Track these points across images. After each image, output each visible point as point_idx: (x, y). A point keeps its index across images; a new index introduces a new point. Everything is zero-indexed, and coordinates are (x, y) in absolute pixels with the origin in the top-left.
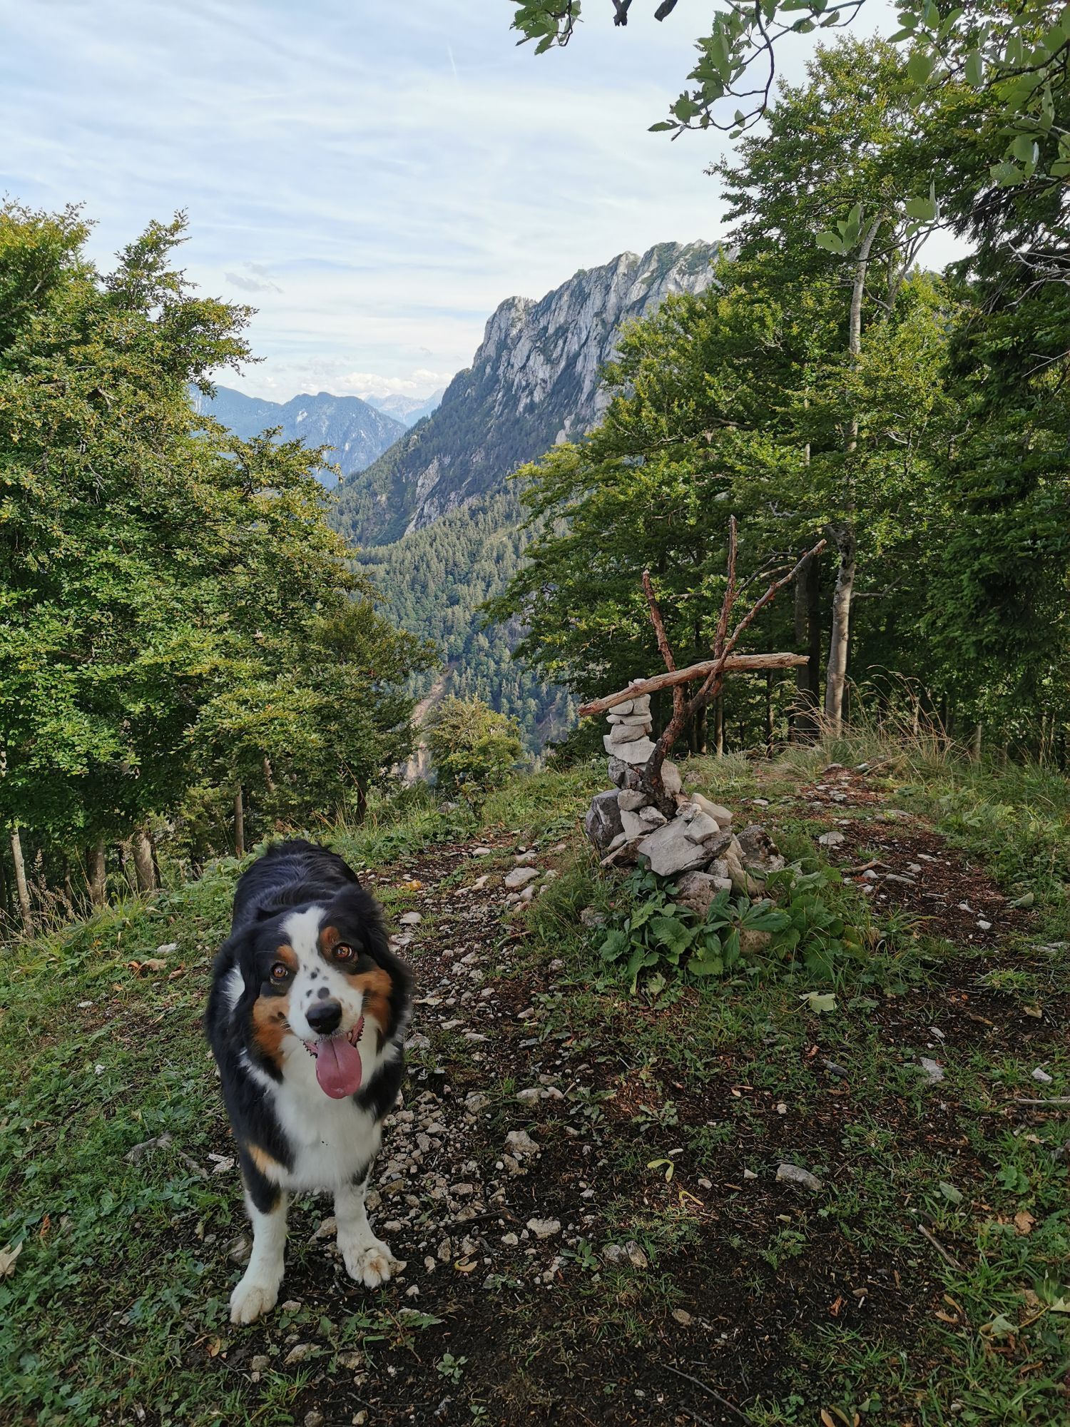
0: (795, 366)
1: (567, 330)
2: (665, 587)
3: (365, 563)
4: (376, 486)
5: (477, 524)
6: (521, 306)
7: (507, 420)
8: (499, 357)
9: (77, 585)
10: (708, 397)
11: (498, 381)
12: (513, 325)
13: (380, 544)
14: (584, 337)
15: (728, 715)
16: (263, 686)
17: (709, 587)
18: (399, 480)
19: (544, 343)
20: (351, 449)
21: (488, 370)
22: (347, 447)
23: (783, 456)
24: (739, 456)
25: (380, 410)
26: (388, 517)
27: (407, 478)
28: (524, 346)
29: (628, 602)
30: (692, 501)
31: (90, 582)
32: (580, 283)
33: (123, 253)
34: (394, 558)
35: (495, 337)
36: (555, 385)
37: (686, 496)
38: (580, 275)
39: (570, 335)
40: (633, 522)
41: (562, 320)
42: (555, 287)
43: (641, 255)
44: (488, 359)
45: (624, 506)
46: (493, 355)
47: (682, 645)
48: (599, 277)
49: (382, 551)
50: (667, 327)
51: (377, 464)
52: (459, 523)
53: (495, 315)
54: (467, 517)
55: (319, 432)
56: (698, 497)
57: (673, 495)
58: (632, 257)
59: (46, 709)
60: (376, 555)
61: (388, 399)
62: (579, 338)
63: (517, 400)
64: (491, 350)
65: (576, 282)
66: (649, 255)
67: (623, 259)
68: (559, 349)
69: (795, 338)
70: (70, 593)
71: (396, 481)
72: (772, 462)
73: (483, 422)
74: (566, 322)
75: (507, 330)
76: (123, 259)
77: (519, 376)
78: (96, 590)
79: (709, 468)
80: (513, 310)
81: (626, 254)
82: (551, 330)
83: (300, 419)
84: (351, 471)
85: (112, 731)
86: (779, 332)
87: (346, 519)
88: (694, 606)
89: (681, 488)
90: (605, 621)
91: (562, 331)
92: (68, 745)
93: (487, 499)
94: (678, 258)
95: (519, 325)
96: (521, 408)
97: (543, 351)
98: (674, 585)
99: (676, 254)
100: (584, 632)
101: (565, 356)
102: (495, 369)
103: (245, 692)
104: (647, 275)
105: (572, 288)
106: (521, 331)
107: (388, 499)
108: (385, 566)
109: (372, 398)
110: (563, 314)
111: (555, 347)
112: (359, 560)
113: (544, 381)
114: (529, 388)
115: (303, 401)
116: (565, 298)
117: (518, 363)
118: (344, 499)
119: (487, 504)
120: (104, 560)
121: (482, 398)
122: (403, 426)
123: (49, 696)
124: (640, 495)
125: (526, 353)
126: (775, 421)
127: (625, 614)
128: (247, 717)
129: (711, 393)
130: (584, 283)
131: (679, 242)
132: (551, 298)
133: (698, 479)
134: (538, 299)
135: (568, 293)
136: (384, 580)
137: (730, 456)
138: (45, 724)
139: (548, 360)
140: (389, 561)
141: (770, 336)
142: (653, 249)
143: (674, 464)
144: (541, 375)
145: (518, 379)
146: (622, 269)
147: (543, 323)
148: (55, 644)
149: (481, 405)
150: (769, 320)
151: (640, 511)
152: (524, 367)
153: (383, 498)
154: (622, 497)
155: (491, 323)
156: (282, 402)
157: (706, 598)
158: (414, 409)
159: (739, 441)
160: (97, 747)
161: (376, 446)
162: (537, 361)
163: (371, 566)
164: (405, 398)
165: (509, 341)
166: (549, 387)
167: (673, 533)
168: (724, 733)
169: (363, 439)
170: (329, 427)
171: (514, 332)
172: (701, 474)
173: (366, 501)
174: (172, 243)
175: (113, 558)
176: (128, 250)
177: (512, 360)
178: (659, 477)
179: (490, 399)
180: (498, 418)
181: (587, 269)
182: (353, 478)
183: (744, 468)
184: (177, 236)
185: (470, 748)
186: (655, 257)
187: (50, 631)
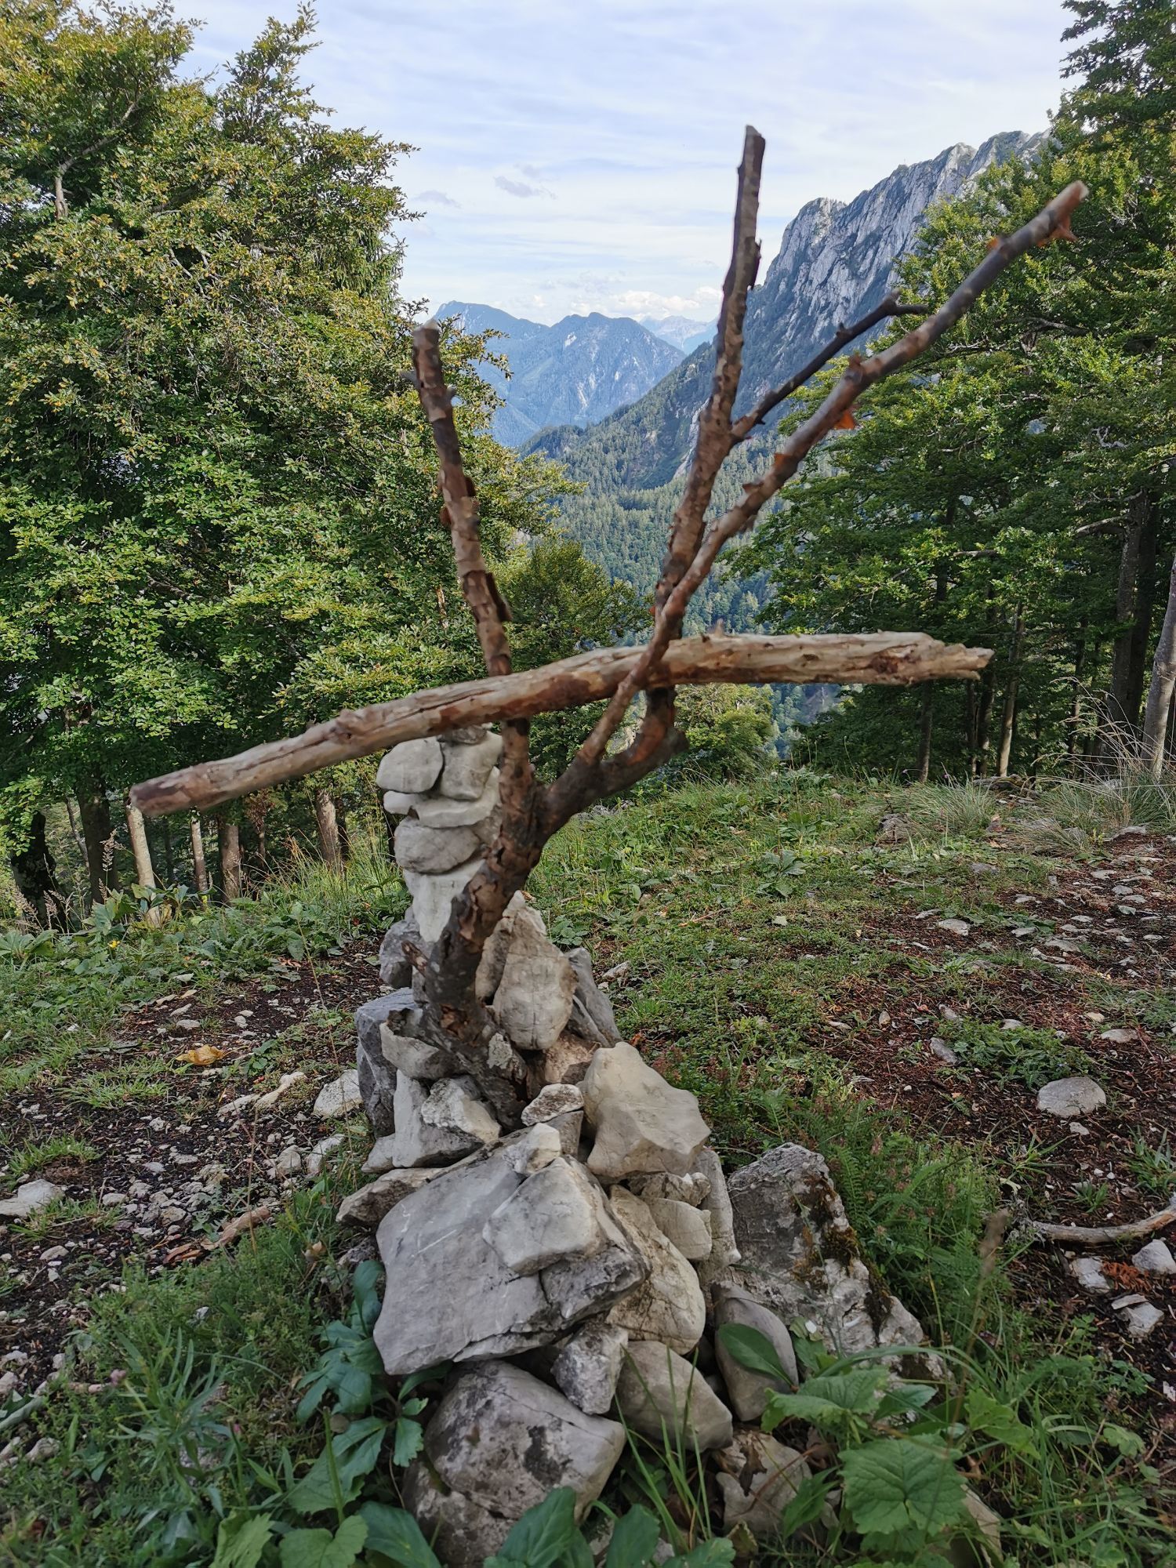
0: (1152, 248)
1: (880, 237)
2: (948, 541)
3: (628, 507)
4: (645, 421)
5: (755, 468)
6: (827, 209)
7: (800, 347)
8: (796, 271)
9: (160, 498)
10: (1028, 288)
11: (792, 299)
12: (815, 233)
13: (646, 488)
14: (899, 246)
15: (1021, 705)
16: (382, 639)
17: (1005, 543)
18: (672, 415)
19: (851, 254)
20: (622, 378)
21: (782, 286)
22: (617, 377)
23: (1123, 369)
24: (1064, 369)
25: (657, 334)
26: (656, 457)
27: (681, 413)
28: (827, 257)
29: (897, 557)
30: (994, 428)
31: (178, 496)
32: (899, 183)
33: (234, 64)
34: (660, 504)
35: (793, 248)
36: (859, 305)
37: (985, 421)
38: (901, 171)
39: (882, 244)
40: (913, 454)
41: (874, 226)
42: (870, 187)
43: (976, 147)
44: (783, 274)
45: (901, 434)
46: (790, 269)
47: (961, 616)
48: (923, 174)
49: (647, 495)
50: (986, 208)
51: (649, 397)
52: (735, 467)
53: (795, 221)
54: (745, 460)
55: (588, 359)
56: (1001, 424)
57: (968, 420)
58: (965, 150)
59: (123, 654)
60: (641, 499)
61: (666, 321)
62: (893, 248)
63: (812, 322)
64: (788, 263)
65: (894, 180)
66: (985, 148)
67: (954, 152)
68: (868, 261)
69: (1155, 210)
70: (154, 508)
71: (669, 416)
72: (1108, 377)
73: (771, 349)
74: (879, 227)
75: (809, 238)
76: (234, 72)
77: (819, 293)
78: (183, 506)
79: (1020, 386)
80: (817, 214)
81: (958, 146)
82: (860, 239)
83: (568, 343)
84: (620, 403)
85: (205, 685)
86: (1133, 200)
87: (611, 458)
88: (984, 567)
89: (979, 411)
90: (866, 580)
91: (874, 239)
92: (147, 699)
93: (770, 439)
94: (1022, 150)
95: (823, 233)
96: (816, 333)
97: (850, 263)
98: (959, 538)
99: (1019, 146)
100: (839, 592)
101: (874, 270)
102: (791, 285)
103: (356, 647)
104: (981, 171)
105: (889, 187)
106: (824, 239)
107: (659, 436)
108: (650, 512)
109: (648, 321)
110: (877, 218)
111: (863, 259)
112: (622, 504)
113: (847, 300)
114: (828, 309)
115: (573, 323)
116: (881, 199)
117: (817, 279)
118: (610, 435)
119: (769, 445)
120: (193, 469)
121: (772, 320)
122: (680, 352)
123: (129, 638)
124: (923, 419)
125: (828, 267)
126: (1117, 323)
127: (891, 573)
128: (350, 677)
129: (1032, 283)
130: (904, 181)
131: (1025, 131)
132: (864, 198)
133: (1003, 400)
134: (848, 201)
135: (884, 193)
136: (647, 528)
137: (1050, 369)
138: (122, 671)
139: (854, 275)
140: (655, 506)
141: (1119, 204)
142: (991, 140)
143: (972, 380)
144: (843, 293)
145: (817, 297)
146: (952, 164)
147: (851, 229)
148: (132, 572)
149: (770, 329)
150: (1120, 184)
151: (924, 442)
152: (825, 282)
153: (652, 436)
154: (899, 422)
155: (789, 231)
156: (550, 324)
157: (999, 556)
158: (694, 333)
159: (1065, 350)
160: (182, 704)
161: (650, 376)
162: (841, 274)
163: (634, 511)
164: (685, 321)
165: (810, 252)
166: (852, 306)
167: (965, 471)
168: (1014, 726)
169: (635, 368)
170: (599, 354)
171: (817, 241)
172: (1008, 393)
173: (633, 439)
174: (300, 50)
175: (206, 466)
176: (241, 59)
177: (811, 275)
178: (950, 395)
179: (781, 322)
180: (789, 344)
181: (909, 164)
182: (621, 412)
183: (1067, 385)
184: (303, 41)
185: (711, 724)
186: (994, 150)
187: (124, 556)
